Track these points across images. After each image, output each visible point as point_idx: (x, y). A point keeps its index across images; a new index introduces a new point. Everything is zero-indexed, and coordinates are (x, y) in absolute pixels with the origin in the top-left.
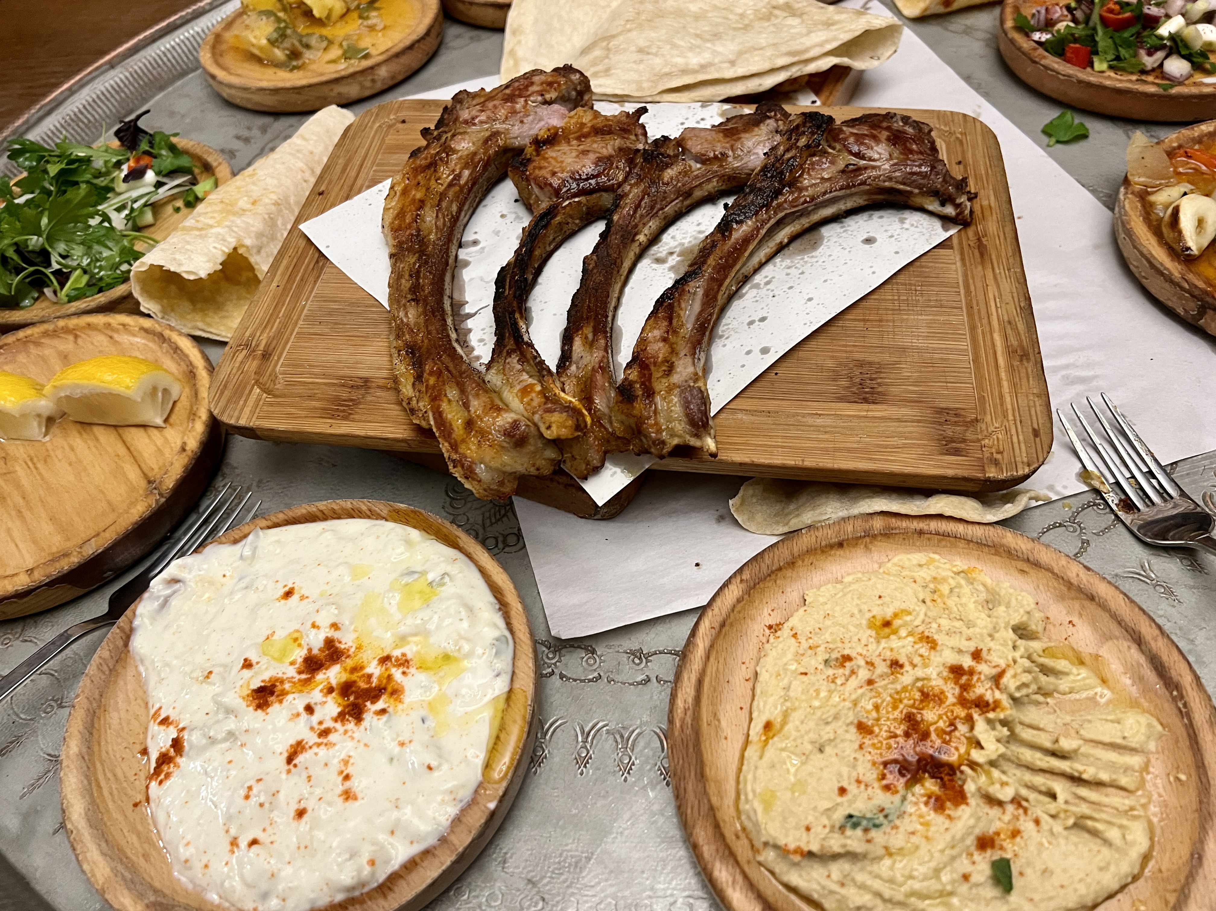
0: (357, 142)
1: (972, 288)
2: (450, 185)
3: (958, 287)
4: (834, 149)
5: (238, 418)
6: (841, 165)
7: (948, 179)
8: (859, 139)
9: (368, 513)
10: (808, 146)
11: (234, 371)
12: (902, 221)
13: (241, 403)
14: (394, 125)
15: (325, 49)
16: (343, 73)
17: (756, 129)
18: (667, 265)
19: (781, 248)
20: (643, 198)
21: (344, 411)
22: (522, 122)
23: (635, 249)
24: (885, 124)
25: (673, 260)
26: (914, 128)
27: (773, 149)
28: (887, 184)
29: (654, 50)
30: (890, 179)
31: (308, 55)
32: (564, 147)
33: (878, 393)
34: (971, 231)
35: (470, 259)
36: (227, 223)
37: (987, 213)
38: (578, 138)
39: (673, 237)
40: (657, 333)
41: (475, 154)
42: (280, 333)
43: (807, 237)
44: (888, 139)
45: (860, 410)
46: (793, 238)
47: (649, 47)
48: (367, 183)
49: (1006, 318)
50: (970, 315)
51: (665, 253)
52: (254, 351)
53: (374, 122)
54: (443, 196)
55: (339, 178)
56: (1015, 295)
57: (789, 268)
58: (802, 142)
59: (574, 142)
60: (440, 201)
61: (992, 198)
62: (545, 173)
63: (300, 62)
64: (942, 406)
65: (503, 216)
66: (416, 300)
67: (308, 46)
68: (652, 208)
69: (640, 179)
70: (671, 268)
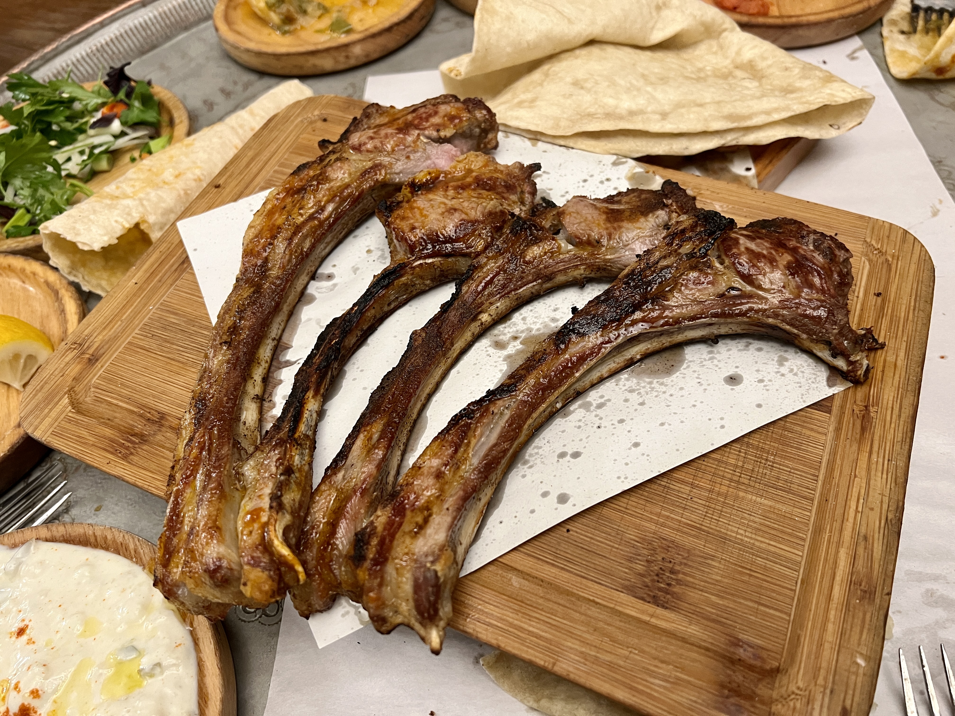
0: (273, 135)
1: (837, 474)
2: (312, 217)
3: (819, 470)
4: (722, 263)
5: (36, 429)
6: (722, 287)
7: (845, 332)
8: (755, 256)
9: (133, 552)
10: (691, 255)
11: (56, 372)
12: (781, 361)
13: (47, 411)
14: (315, 122)
15: (320, 17)
16: (320, 47)
17: (642, 220)
18: (505, 353)
19: (630, 363)
20: (498, 274)
21: (127, 448)
22: (408, 157)
23: (475, 328)
24: (793, 243)
25: (514, 347)
26: (825, 256)
27: (648, 252)
28: (770, 320)
29: (588, 85)
30: (776, 315)
31: (302, 21)
32: (438, 197)
33: (673, 594)
34: (861, 392)
35: (317, 295)
36: (142, 195)
37: (889, 373)
38: (456, 188)
39: (524, 319)
40: (435, 462)
41: (347, 186)
42: (116, 338)
43: (666, 355)
44: (788, 267)
45: (643, 612)
46: (646, 356)
47: (586, 80)
48: (262, 184)
49: (863, 531)
50: (821, 511)
51: (509, 335)
52: (83, 353)
53: (298, 115)
54: (298, 228)
55: (241, 173)
56: (886, 500)
57: (632, 391)
58: (687, 248)
59: (451, 193)
60: (295, 234)
61: (902, 354)
62: (404, 225)
63: (292, 28)
64: (741, 636)
65: (369, 251)
66: (229, 343)
67: (305, 12)
68: (504, 287)
69: (500, 253)
70: (509, 357)
